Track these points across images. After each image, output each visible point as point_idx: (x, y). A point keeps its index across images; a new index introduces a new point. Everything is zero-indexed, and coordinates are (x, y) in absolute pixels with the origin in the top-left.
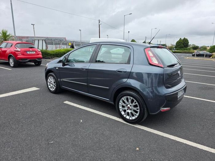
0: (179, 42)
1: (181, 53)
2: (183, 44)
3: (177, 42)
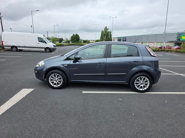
0: (73, 37)
1: (76, 45)
2: (76, 38)
3: (72, 37)
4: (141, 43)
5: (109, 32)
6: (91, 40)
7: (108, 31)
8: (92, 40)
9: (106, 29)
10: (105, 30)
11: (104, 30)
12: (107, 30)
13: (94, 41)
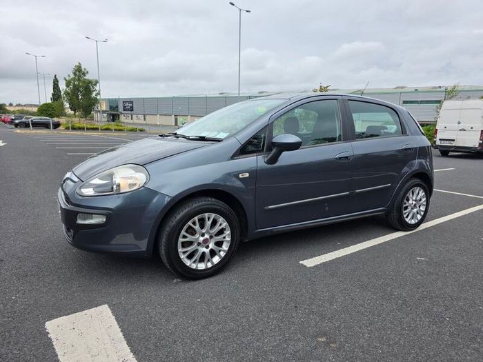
4: (173, 116)
5: (90, 82)
6: (11, 105)
7: (85, 77)
8: (14, 105)
9: (79, 71)
10: (75, 74)
11: (72, 76)
12: (84, 74)
13: (35, 109)
